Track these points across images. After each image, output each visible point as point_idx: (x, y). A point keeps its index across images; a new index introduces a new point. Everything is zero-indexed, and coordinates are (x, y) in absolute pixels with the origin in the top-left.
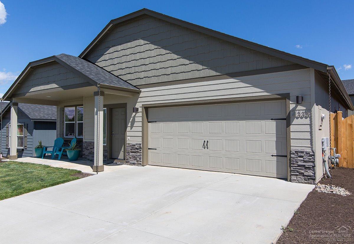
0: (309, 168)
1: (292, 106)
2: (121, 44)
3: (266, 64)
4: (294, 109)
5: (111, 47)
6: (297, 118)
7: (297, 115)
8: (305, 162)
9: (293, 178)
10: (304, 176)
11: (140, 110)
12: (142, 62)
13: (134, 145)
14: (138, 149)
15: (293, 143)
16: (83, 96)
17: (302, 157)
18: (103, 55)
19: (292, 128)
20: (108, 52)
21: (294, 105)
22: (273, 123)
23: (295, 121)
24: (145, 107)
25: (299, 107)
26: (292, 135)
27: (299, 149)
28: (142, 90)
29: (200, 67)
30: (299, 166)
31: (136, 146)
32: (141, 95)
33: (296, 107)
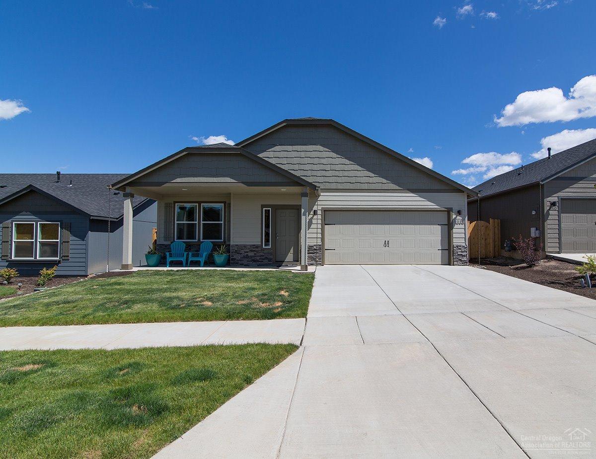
0: (464, 256)
1: (454, 216)
2: (292, 145)
3: (437, 186)
4: (455, 218)
5: (277, 146)
6: (457, 224)
7: (457, 222)
8: (462, 252)
9: (455, 263)
10: (461, 261)
11: (319, 212)
12: (322, 167)
13: (313, 246)
14: (316, 250)
15: (455, 240)
16: (230, 193)
17: (460, 249)
18: (265, 151)
19: (454, 231)
20: (272, 149)
21: (455, 216)
22: (439, 227)
23: (456, 226)
24: (325, 211)
25: (458, 217)
26: (454, 235)
27: (459, 244)
28: (322, 194)
29: (384, 181)
30: (458, 255)
31: (315, 247)
32: (320, 198)
33: (456, 217)
